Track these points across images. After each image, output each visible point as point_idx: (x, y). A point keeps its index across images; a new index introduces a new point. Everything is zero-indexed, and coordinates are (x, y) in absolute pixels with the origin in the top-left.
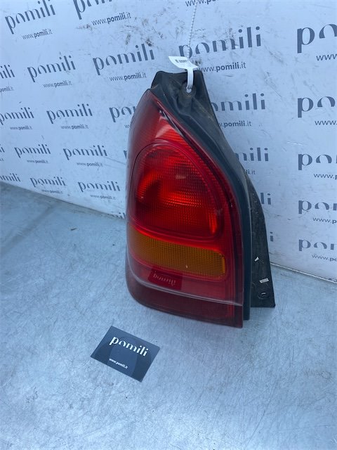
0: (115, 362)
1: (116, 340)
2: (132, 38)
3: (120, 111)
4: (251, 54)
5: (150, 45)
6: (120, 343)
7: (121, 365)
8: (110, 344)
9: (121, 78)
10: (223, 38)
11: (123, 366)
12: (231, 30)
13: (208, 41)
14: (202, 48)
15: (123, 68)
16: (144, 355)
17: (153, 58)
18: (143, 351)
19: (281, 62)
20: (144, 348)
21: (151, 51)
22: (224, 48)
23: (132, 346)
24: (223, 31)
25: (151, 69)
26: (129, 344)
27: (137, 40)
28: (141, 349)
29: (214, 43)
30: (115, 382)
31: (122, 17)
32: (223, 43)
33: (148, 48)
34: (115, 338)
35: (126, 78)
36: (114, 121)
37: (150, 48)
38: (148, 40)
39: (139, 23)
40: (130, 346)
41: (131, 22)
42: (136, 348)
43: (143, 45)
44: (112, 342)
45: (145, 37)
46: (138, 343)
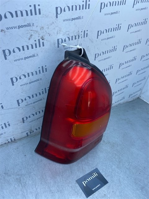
0: (95, 188)
1: (84, 182)
2: (33, 37)
3: (18, 78)
4: (84, 40)
5: (43, 39)
6: (87, 182)
7: (97, 186)
8: (85, 186)
9: (22, 59)
10: (76, 35)
11: (98, 186)
12: (79, 31)
13: (69, 36)
14: (67, 39)
15: (24, 53)
16: (97, 175)
17: (43, 46)
18: (95, 175)
19: (92, 42)
20: (94, 173)
21: (43, 43)
22: (75, 39)
23: (91, 177)
24: (76, 32)
25: (42, 51)
26: (89, 178)
27: (36, 37)
28: (94, 174)
29: (72, 37)
30: (105, 193)
31: (29, 25)
32: (75, 36)
33: (41, 41)
34: (83, 182)
35: (25, 58)
36: (13, 85)
37: (43, 41)
38: (42, 37)
39: (38, 29)
40: (90, 178)
41: (34, 28)
42: (92, 176)
43: (39, 40)
44: (84, 184)
45: (41, 36)
46: (91, 174)
